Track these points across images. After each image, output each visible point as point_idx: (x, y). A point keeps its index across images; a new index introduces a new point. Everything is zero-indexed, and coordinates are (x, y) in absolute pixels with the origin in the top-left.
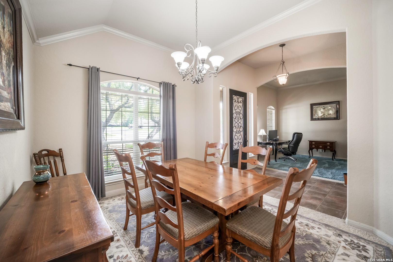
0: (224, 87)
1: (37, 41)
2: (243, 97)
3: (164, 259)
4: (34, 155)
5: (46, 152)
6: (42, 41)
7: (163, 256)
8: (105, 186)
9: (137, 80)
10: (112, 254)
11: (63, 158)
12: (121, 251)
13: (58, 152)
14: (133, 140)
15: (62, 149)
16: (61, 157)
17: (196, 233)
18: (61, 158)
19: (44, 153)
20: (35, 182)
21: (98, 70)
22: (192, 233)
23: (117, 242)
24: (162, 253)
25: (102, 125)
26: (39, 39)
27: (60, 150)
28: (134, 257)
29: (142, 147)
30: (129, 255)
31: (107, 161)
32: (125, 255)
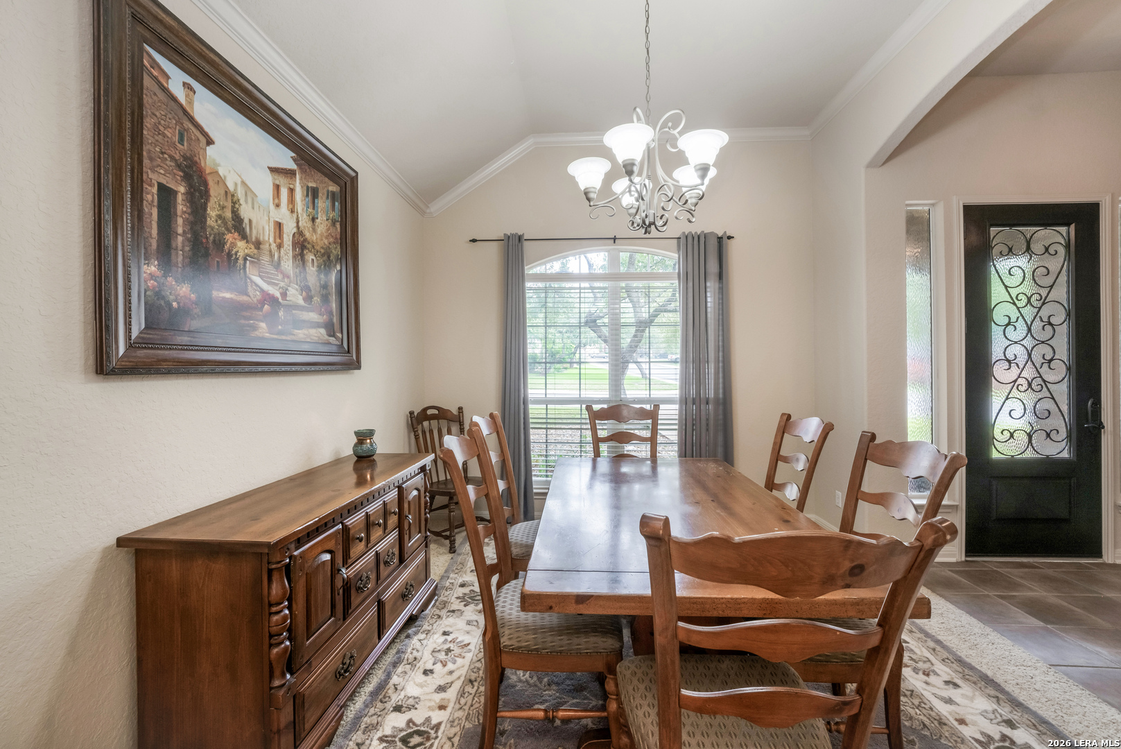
0: (933, 205)
1: (428, 211)
2: (1068, 225)
3: (517, 688)
4: (411, 413)
5: (436, 412)
6: (435, 208)
7: (520, 681)
8: (533, 499)
9: (614, 242)
10: (451, 630)
11: (463, 425)
12: (468, 633)
13: (455, 412)
14: (608, 396)
15: (462, 408)
16: (460, 422)
17: (529, 645)
18: (460, 425)
19: (430, 412)
20: (357, 457)
21: (520, 238)
22: (520, 641)
23: (477, 613)
24: (524, 676)
25: (529, 361)
26: (429, 205)
27: (460, 409)
28: (476, 654)
29: (595, 416)
30: (472, 647)
31: (547, 442)
32: (466, 642)
